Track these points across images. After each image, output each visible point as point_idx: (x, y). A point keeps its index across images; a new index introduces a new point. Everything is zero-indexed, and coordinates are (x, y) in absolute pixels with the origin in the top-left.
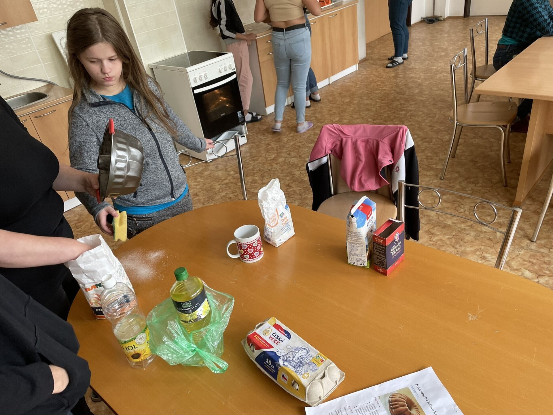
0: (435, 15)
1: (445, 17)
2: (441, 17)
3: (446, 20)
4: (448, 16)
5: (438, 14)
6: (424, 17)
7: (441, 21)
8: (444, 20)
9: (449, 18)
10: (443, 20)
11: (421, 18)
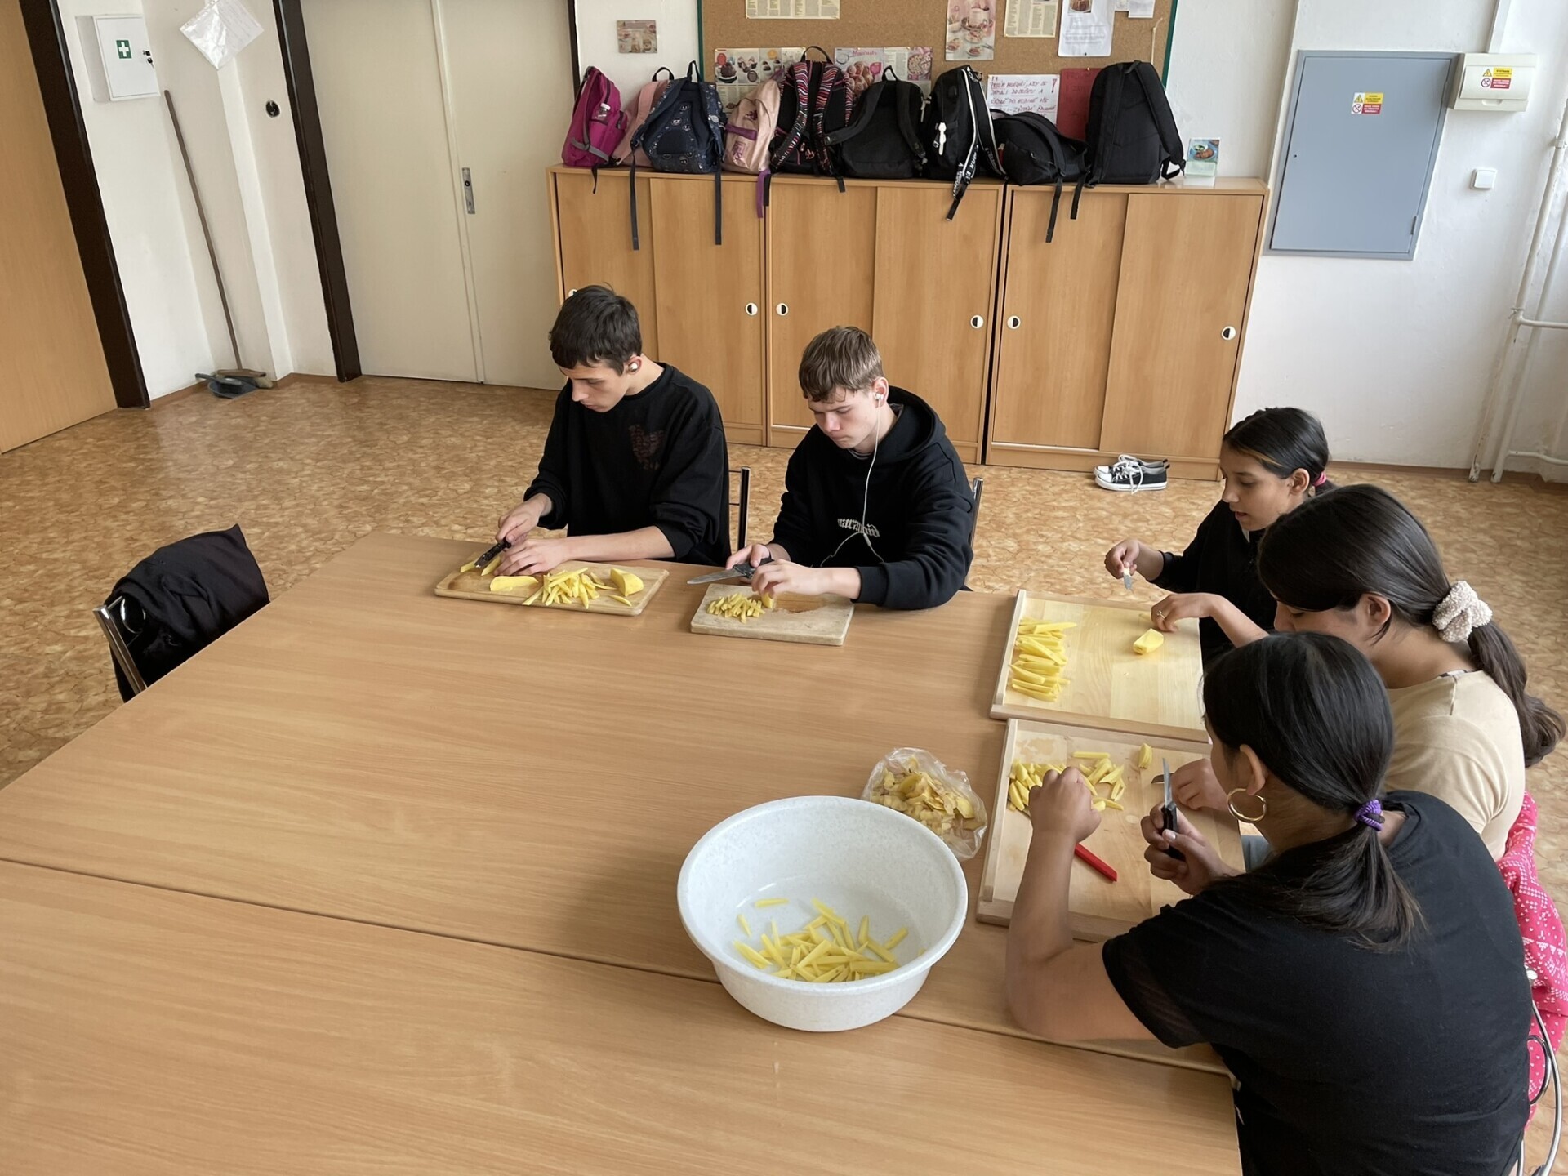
0: (244, 367)
1: (279, 378)
2: (264, 375)
3: (283, 387)
4: (292, 371)
5: (253, 364)
6: (208, 371)
7: (265, 388)
8: (276, 385)
9: (294, 378)
10: (270, 385)
11: (198, 376)
